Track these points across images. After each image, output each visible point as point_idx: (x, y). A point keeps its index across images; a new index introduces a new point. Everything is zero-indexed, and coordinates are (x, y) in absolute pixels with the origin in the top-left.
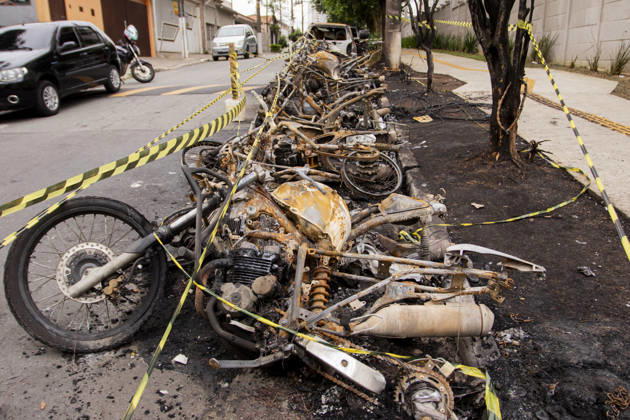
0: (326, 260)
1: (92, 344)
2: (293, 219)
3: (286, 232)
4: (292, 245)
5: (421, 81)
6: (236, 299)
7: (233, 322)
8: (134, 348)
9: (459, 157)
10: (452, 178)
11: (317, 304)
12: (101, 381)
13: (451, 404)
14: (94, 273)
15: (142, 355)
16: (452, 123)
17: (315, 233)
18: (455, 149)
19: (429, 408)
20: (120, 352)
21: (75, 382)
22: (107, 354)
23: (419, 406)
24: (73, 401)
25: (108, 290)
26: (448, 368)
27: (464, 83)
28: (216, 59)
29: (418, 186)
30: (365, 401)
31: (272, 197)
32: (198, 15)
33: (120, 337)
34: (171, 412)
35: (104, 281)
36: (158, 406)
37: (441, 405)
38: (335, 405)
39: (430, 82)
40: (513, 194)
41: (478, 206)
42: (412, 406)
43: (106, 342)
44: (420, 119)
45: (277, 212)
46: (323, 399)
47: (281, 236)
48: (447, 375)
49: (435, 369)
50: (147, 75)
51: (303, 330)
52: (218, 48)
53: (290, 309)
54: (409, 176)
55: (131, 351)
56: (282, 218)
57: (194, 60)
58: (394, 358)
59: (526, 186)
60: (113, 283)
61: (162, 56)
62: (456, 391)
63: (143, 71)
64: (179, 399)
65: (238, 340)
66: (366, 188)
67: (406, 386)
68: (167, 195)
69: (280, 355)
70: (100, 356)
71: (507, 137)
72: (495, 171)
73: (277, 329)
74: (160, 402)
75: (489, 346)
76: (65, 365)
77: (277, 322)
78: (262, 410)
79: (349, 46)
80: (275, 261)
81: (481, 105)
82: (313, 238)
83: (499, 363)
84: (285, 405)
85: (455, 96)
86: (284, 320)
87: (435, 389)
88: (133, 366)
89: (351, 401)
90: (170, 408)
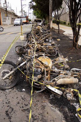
0: (50, 71)
1: (7, 88)
2: (42, 63)
3: (41, 66)
4: (43, 69)
5: (57, 31)
6: (35, 79)
7: (35, 84)
8: (14, 88)
9: (67, 48)
10: (66, 52)
11: (48, 79)
12: (10, 95)
13: (73, 96)
14: (7, 75)
15: (16, 89)
16: (64, 41)
17: (47, 66)
18: (66, 46)
19: (69, 97)
20: (12, 89)
21: (5, 95)
22: (10, 89)
23: (68, 97)
24: (6, 99)
25: (10, 78)
26: (72, 90)
27: (65, 32)
28: (14, 26)
29: (60, 54)
30: (58, 96)
31: (38, 60)
32: (10, 16)
33: (12, 86)
34: (24, 100)
35: (9, 76)
36: (22, 99)
37: (71, 96)
38: (53, 97)
39: (59, 31)
40: (78, 56)
41: (72, 58)
42: (66, 97)
43: (10, 87)
44: (58, 40)
45: (39, 62)
46: (51, 96)
47: (40, 67)
48: (72, 91)
49: (70, 90)
50: (2, 30)
51: (47, 84)
52: (15, 23)
53: (44, 81)
54: (58, 52)
55: (14, 89)
56: (40, 63)
57: (10, 26)
58: (63, 88)
59: (80, 54)
60: (11, 77)
61: (3, 25)
62: (73, 94)
63: (1, 29)
64: (25, 97)
65: (36, 87)
66: (51, 55)
67: (65, 93)
68: (13, 57)
69: (44, 89)
70: (9, 90)
71: (76, 45)
72: (74, 51)
73: (43, 85)
74: (22, 98)
75: (77, 85)
76: (3, 92)
77: (42, 83)
78: (40, 98)
79: (42, 24)
80: (40, 72)
81: (69, 37)
82: (46, 67)
83: (80, 88)
84: (44, 97)
85: (64, 34)
86: (44, 83)
87: (70, 94)
88: (15, 92)
89: (56, 96)
90: (24, 99)
